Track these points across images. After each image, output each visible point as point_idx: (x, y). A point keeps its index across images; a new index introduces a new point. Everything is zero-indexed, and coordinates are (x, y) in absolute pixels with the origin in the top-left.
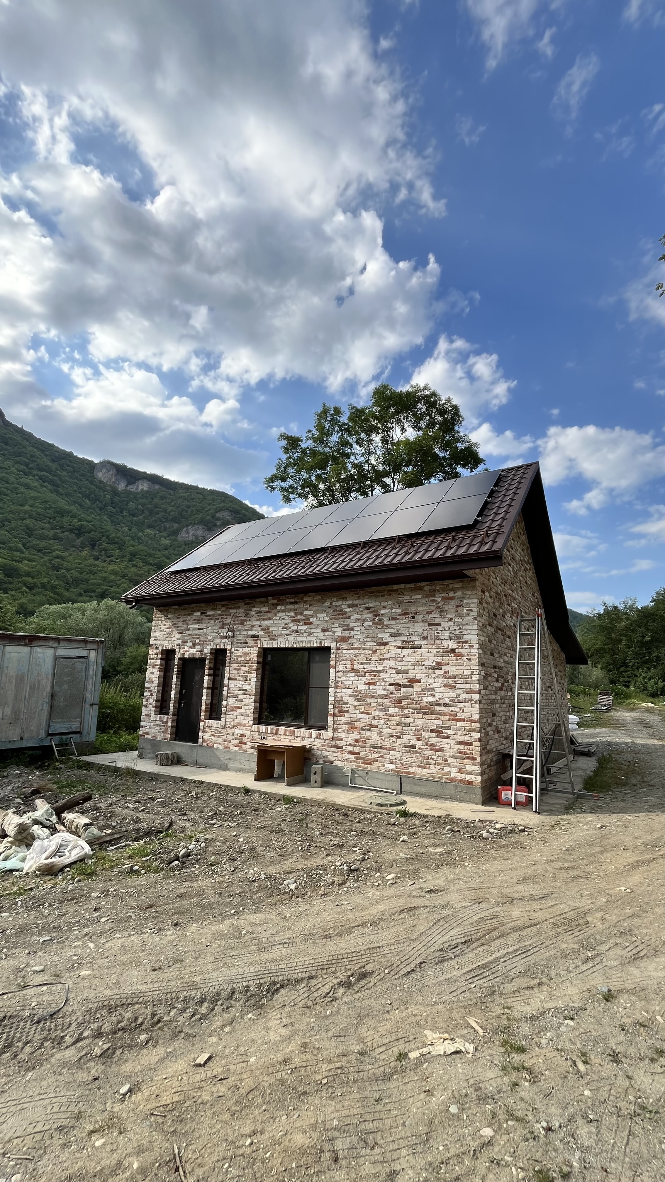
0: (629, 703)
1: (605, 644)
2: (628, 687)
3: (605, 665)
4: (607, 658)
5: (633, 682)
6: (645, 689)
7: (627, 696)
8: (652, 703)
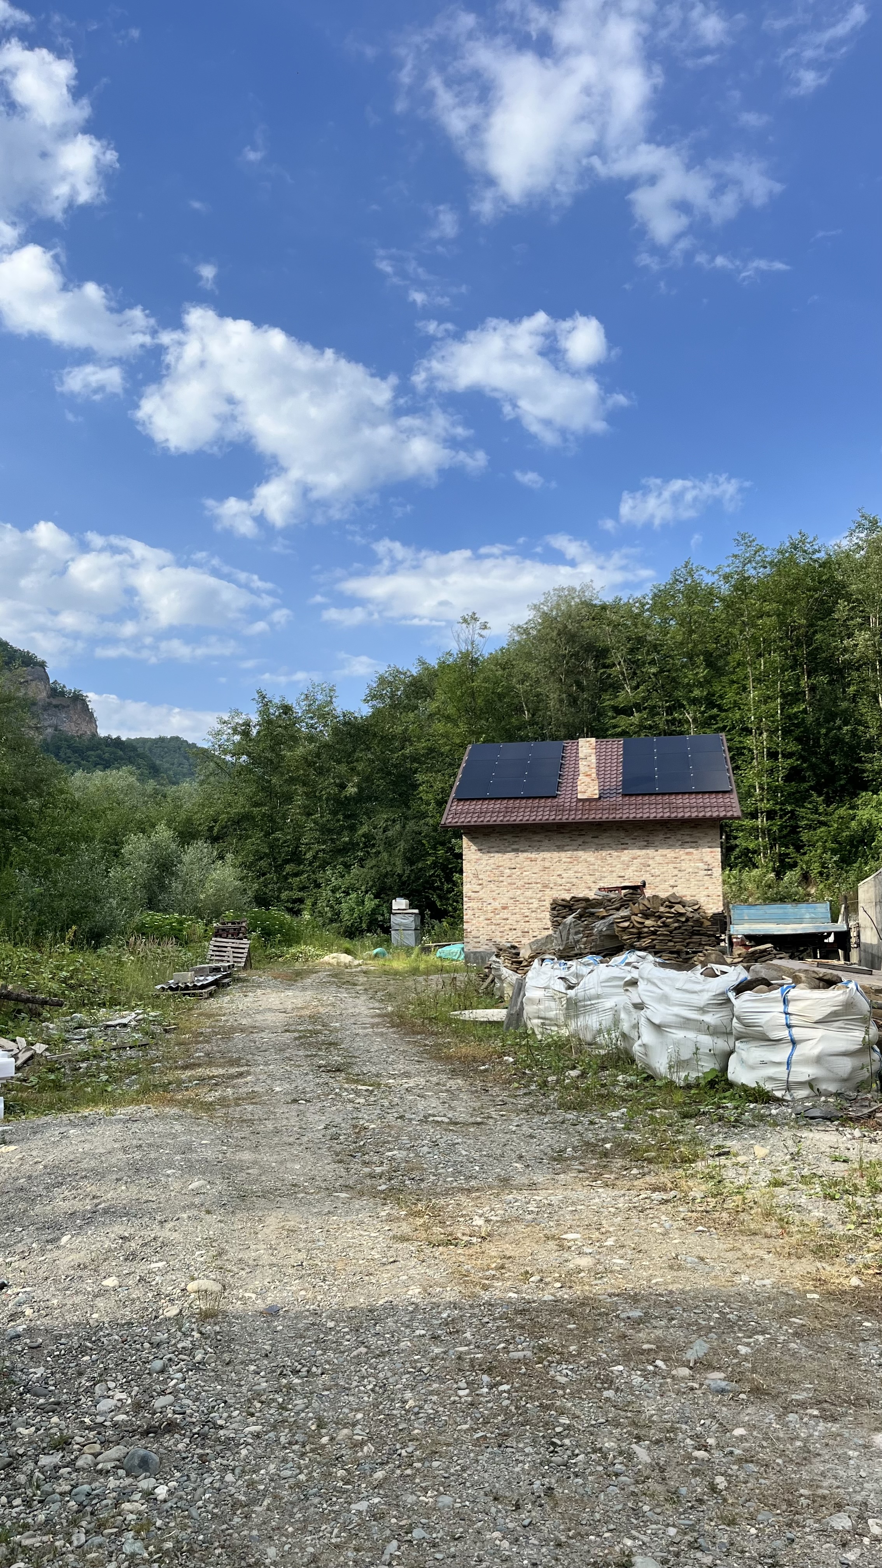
0: (294, 955)
1: (256, 805)
2: (297, 913)
3: (251, 858)
4: (255, 841)
5: (308, 902)
6: (336, 917)
7: (291, 938)
8: (348, 952)
